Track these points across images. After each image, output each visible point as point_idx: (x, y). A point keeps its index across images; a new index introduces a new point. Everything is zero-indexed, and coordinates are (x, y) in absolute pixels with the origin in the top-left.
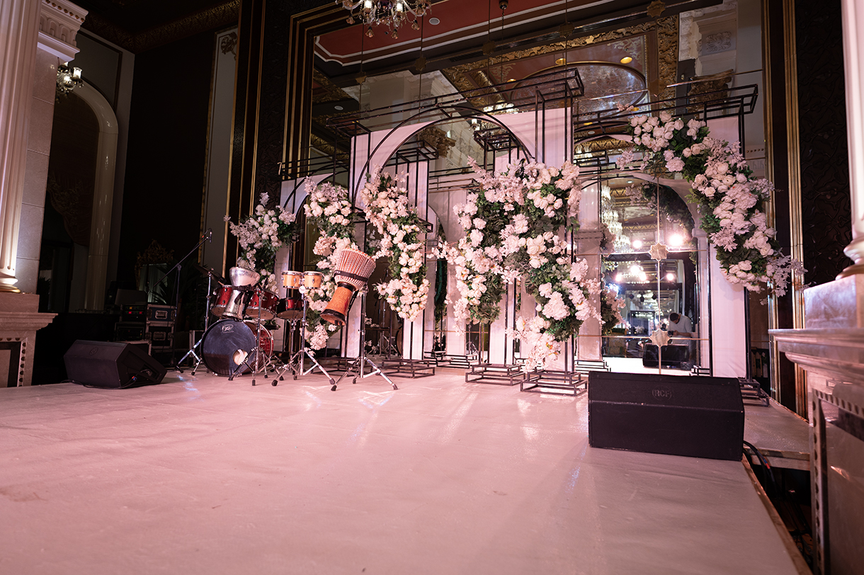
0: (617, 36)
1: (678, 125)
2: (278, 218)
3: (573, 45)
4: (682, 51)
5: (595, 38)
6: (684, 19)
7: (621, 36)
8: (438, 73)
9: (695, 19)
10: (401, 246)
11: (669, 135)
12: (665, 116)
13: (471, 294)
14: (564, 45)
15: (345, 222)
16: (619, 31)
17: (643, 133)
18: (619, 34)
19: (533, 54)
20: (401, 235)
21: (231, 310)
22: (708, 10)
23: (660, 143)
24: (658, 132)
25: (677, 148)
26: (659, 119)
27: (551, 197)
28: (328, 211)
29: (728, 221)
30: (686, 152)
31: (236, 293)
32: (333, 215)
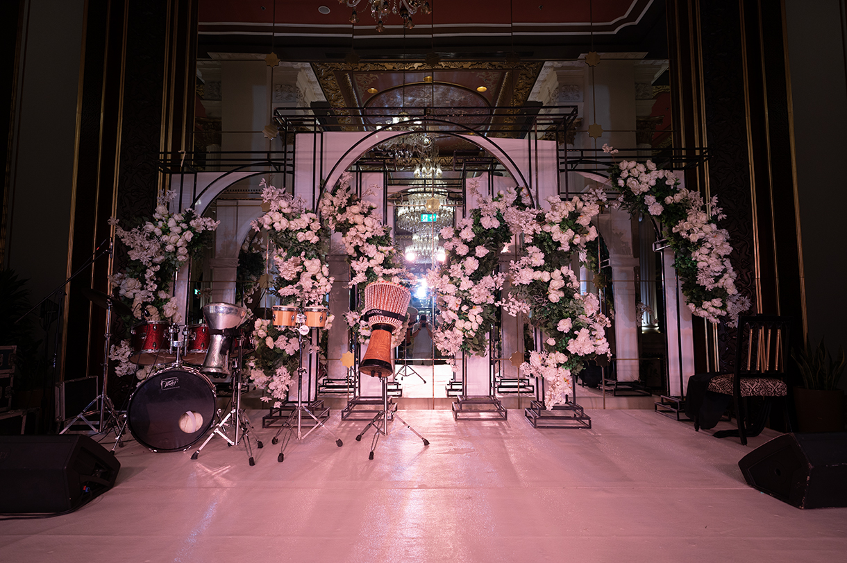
0: (490, 68)
1: (661, 174)
2: (188, 224)
3: (452, 67)
4: (533, 93)
5: (472, 65)
6: (546, 67)
7: (493, 68)
8: (308, 65)
9: (555, 69)
10: (377, 270)
11: (653, 183)
12: (651, 165)
13: (467, 325)
14: (444, 66)
15: (315, 239)
16: (494, 63)
17: (629, 176)
18: (493, 66)
19: (413, 69)
20: (380, 258)
21: (215, 364)
22: (566, 63)
23: (645, 188)
24: (644, 178)
25: (658, 194)
26: (646, 167)
27: (570, 232)
28: (294, 225)
29: (706, 264)
30: (669, 200)
31: (218, 339)
32: (301, 230)
